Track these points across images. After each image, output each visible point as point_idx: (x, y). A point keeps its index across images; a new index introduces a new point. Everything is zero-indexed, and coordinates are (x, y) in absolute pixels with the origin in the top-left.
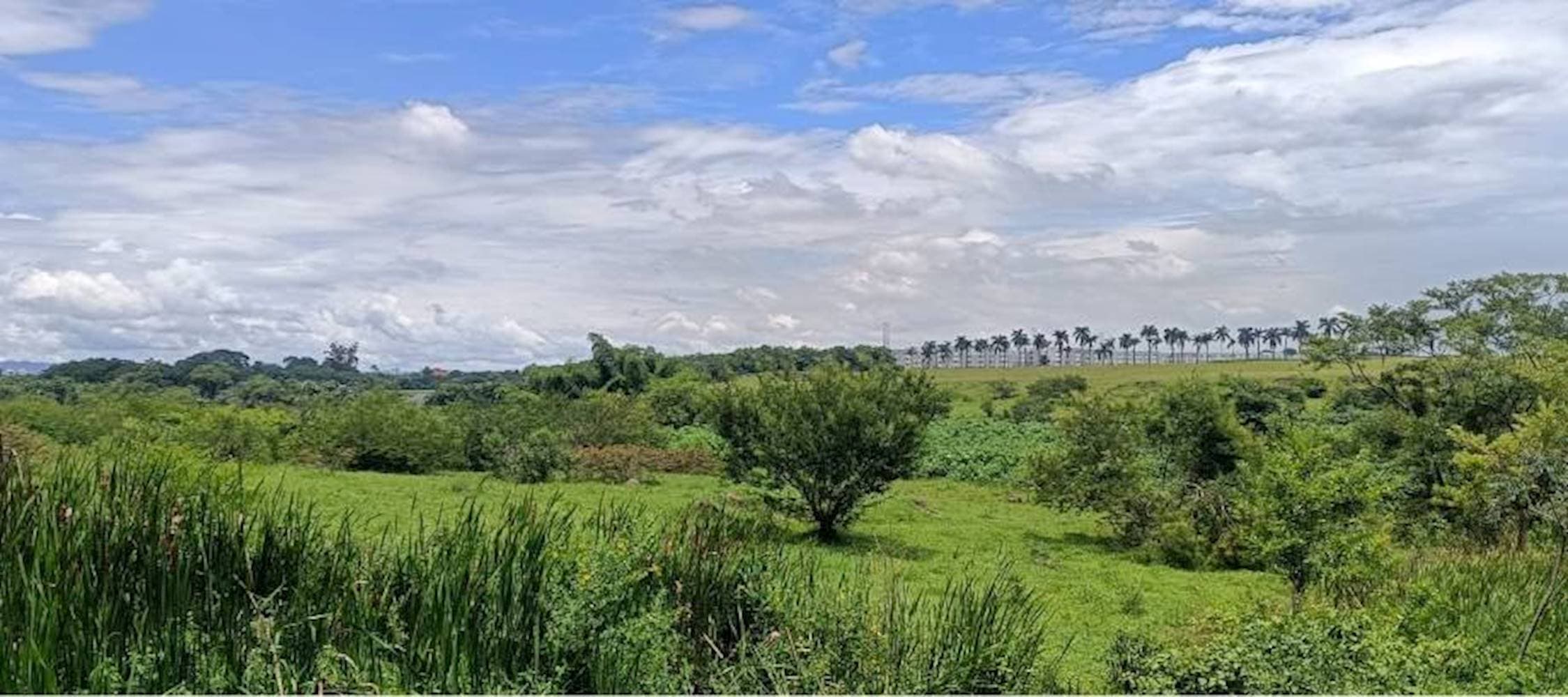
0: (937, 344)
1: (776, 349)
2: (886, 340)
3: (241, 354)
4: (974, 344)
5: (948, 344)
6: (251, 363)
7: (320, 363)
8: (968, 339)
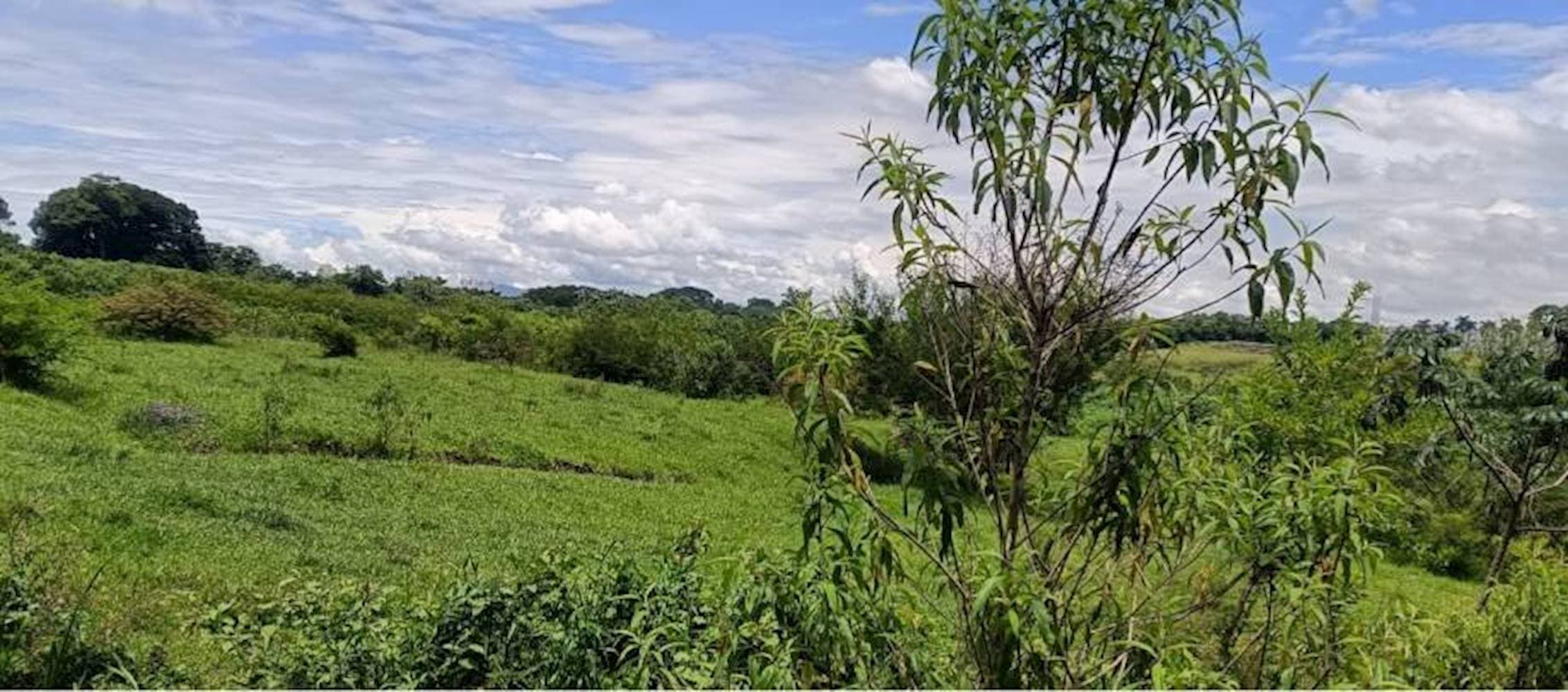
0: (1430, 323)
1: (1234, 317)
2: (1375, 316)
3: (706, 292)
4: (1478, 326)
5: (1447, 324)
6: (714, 300)
7: (777, 304)
8: (1472, 319)
